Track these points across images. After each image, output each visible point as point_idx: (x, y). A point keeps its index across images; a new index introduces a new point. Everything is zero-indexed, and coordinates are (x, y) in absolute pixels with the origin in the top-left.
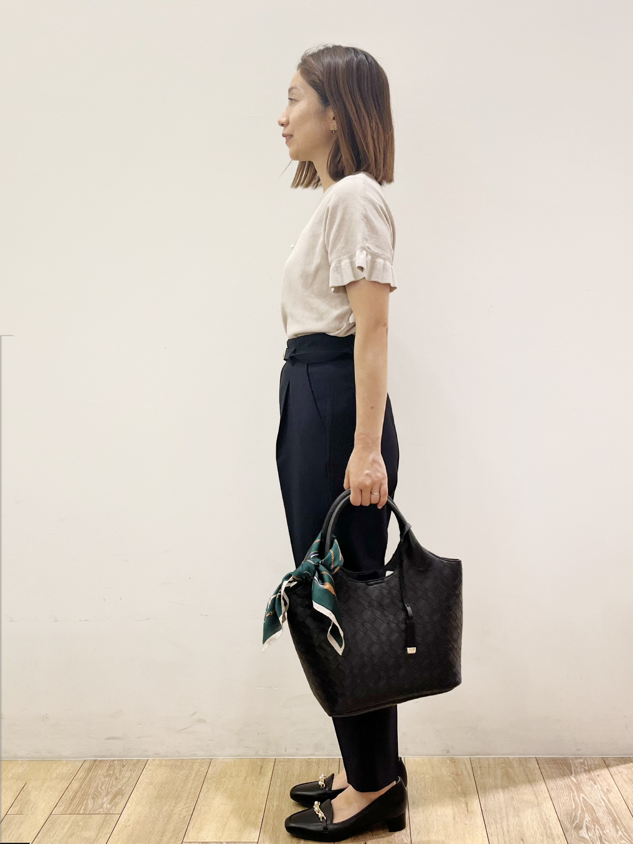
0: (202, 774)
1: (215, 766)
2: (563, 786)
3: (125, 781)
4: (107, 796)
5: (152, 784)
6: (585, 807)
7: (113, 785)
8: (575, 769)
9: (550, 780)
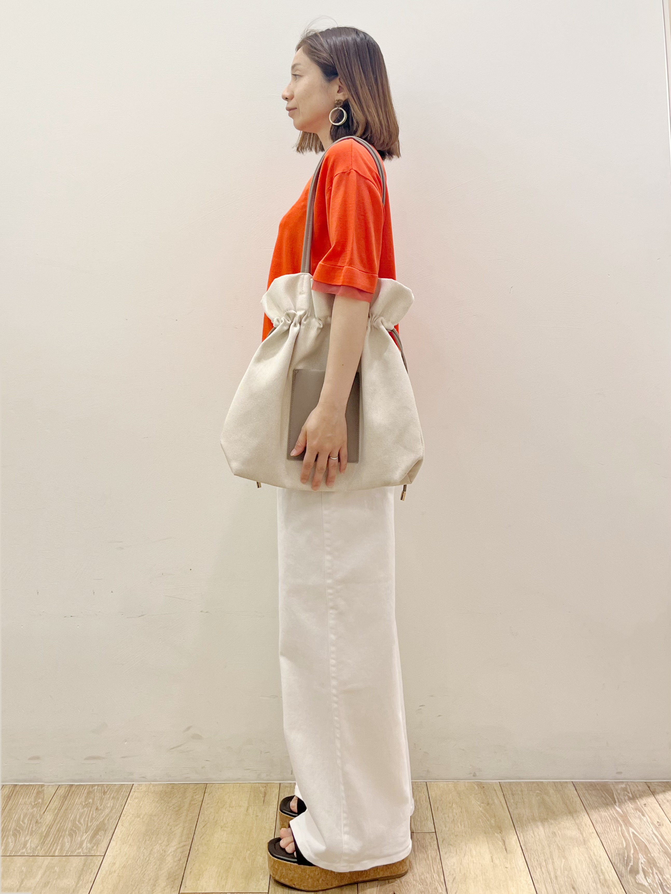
0: (196, 803)
1: (211, 793)
2: (608, 818)
3: (107, 813)
4: (86, 832)
5: (139, 817)
6: (638, 844)
7: (93, 817)
8: (618, 797)
9: (592, 810)
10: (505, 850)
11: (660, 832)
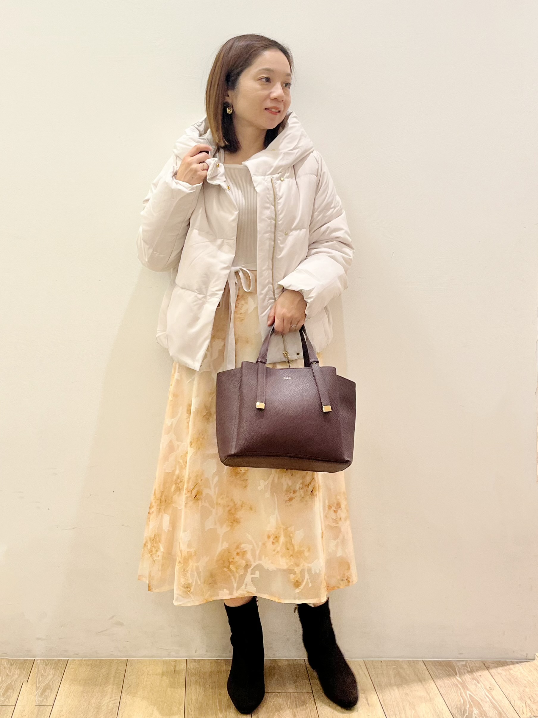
0: (121, 672)
1: (132, 665)
2: (451, 685)
3: (51, 678)
5: (76, 680)
6: (472, 702)
8: (459, 670)
9: (438, 679)
10: (367, 704)
11: (491, 694)
